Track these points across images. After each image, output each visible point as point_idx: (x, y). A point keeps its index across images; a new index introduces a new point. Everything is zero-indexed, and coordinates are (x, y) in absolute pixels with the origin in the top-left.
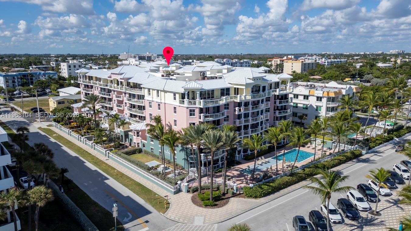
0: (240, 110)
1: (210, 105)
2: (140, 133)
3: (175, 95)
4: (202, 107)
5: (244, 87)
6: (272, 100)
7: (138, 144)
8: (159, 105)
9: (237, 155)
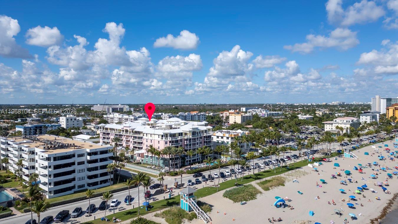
0: (187, 142)
1: (174, 140)
2: (140, 155)
3: (159, 136)
4: (170, 140)
5: (188, 132)
6: (203, 138)
7: (139, 160)
8: (151, 141)
9: (186, 163)
